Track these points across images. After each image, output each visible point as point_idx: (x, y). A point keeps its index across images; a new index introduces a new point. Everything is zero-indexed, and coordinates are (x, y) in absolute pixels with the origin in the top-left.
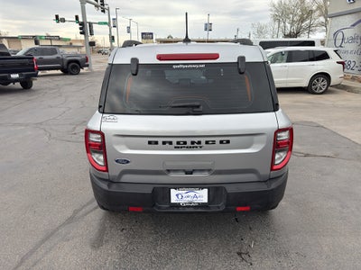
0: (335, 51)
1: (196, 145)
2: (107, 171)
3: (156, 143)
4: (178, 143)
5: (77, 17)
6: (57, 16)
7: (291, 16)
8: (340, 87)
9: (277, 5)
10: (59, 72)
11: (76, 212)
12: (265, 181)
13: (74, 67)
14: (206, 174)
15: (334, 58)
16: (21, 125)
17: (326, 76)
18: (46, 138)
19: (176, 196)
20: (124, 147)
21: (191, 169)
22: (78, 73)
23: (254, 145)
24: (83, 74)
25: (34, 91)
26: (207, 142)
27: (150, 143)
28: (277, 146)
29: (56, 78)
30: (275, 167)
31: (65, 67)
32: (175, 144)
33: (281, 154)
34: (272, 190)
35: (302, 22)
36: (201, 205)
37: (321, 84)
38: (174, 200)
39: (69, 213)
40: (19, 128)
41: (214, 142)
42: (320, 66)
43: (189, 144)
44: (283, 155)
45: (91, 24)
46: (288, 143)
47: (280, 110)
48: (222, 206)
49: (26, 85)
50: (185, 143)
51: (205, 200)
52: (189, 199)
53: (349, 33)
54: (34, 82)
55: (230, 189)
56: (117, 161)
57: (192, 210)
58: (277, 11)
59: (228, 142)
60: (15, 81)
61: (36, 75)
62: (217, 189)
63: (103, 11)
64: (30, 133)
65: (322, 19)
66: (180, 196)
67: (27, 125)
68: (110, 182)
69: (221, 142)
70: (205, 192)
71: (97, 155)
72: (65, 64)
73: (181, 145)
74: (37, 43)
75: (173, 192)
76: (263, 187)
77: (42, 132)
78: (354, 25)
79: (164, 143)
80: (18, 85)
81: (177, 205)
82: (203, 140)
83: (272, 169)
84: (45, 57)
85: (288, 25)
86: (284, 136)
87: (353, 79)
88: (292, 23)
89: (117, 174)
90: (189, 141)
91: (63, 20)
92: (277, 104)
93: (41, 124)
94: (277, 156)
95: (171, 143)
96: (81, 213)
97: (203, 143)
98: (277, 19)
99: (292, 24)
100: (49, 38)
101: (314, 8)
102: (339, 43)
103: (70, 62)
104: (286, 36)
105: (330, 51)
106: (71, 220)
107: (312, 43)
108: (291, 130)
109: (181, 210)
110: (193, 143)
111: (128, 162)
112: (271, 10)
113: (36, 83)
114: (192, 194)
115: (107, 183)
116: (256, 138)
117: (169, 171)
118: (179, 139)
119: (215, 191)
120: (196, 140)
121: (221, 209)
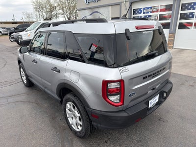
2: (123, 104)
3: (146, 77)
9: (35, 2)
27: (144, 78)
35: (52, 12)
58: (36, 5)
59: (165, 68)
66: (151, 103)
73: (154, 75)
78: (91, 14)
81: (150, 108)
88: (46, 12)
95: (151, 75)
104: (45, 20)
112: (32, 5)
120: (158, 70)
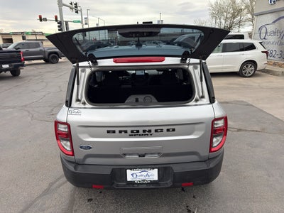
0: (260, 43)
1: (147, 133)
2: (73, 155)
3: (114, 132)
4: (132, 132)
5: (56, 17)
6: (40, 17)
7: (225, 14)
8: (265, 71)
10: (42, 61)
11: (51, 184)
12: (205, 161)
13: (54, 57)
14: (156, 156)
15: (260, 48)
16: (9, 107)
17: (253, 63)
18: (29, 118)
19: (132, 176)
20: (86, 135)
21: (144, 153)
22: (57, 62)
23: (195, 133)
24: (61, 62)
25: (21, 78)
26: (156, 131)
27: (108, 132)
28: (215, 132)
29: (40, 67)
30: (213, 150)
31: (47, 57)
32: (129, 133)
33: (218, 138)
34: (211, 169)
35: (234, 18)
36: (153, 182)
37: (250, 69)
38: (129, 178)
39: (45, 186)
40: (8, 110)
41: (162, 131)
42: (248, 55)
43: (141, 132)
44: (220, 139)
45: (67, 23)
46: (224, 129)
47: (216, 102)
48: (169, 183)
49: (15, 73)
50: (138, 131)
51: (156, 178)
52: (143, 178)
53: (271, 28)
54: (21, 70)
55: (177, 169)
56: (81, 147)
57: (145, 186)
58: (214, 10)
59: (174, 130)
60: (6, 70)
61: (23, 65)
62: (165, 168)
63: (77, 12)
64: (16, 114)
65: (249, 16)
66: (135, 176)
67: (14, 107)
68: (76, 164)
69: (168, 130)
70: (156, 171)
71: (65, 142)
72: (47, 55)
73: (135, 133)
74: (24, 38)
75: (129, 172)
76: (203, 167)
77: (26, 113)
78: (274, 22)
79: (120, 132)
80: (8, 73)
81: (132, 183)
82: (153, 129)
83: (210, 151)
84: (30, 50)
85: (223, 21)
86: (220, 124)
87: (275, 64)
89: (82, 157)
90: (141, 130)
91: (45, 20)
92: (214, 98)
93: (25, 106)
94: (214, 140)
95: (126, 132)
96: (55, 185)
97: (153, 132)
98: (214, 16)
99: (226, 20)
100: (34, 33)
101: (243, 7)
102: (263, 36)
103: (51, 53)
105: (256, 43)
106: (46, 192)
107: (242, 37)
108: (225, 119)
109: (136, 187)
110: (144, 131)
111: (90, 148)
112: (210, 10)
113: (23, 71)
114: (145, 173)
115: (74, 165)
116: (196, 126)
117: (125, 154)
118: (133, 129)
119: (164, 170)
120: (147, 129)
121: (169, 186)
